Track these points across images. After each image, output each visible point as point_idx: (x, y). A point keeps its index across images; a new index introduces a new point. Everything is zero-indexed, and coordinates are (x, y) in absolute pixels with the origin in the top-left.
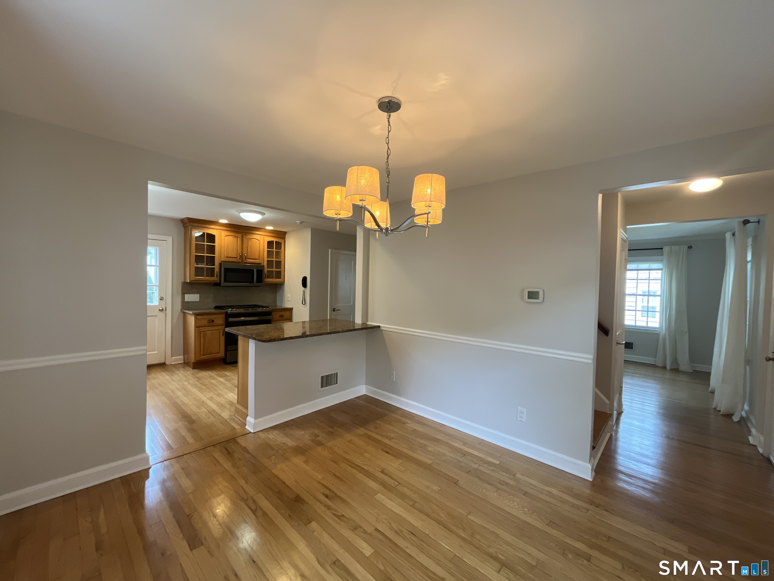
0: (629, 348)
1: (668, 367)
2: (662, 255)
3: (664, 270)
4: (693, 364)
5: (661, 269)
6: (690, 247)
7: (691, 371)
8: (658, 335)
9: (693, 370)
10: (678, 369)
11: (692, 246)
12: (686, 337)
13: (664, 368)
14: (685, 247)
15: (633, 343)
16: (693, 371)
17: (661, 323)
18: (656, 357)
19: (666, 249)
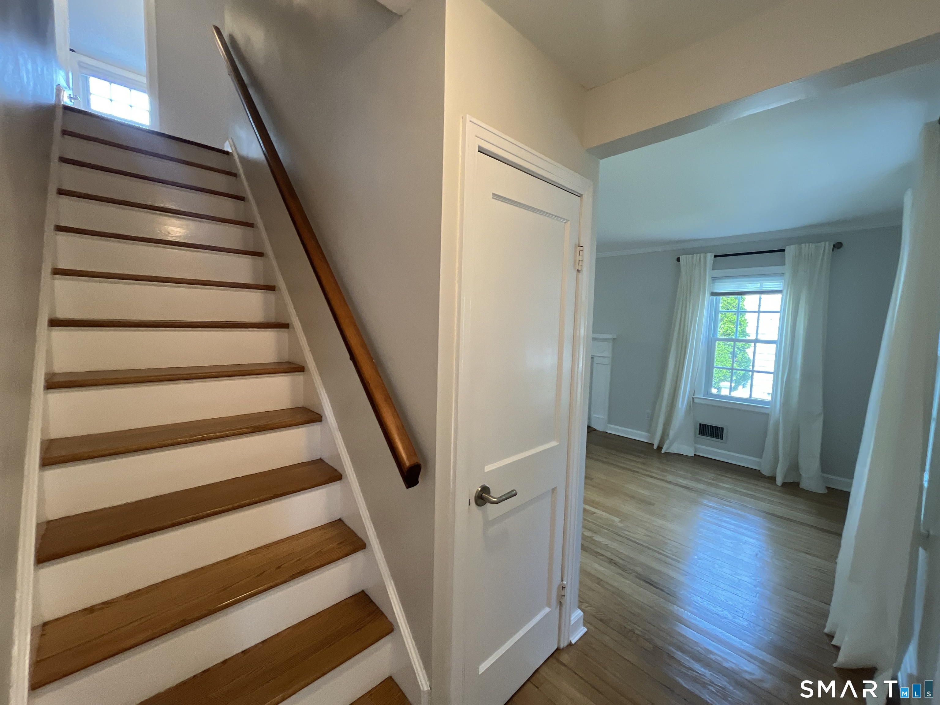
0: (716, 437)
1: (779, 481)
2: (783, 264)
3: (785, 292)
4: (830, 476)
5: (780, 292)
6: (838, 246)
7: (823, 491)
8: (767, 415)
9: (828, 488)
10: (798, 486)
11: (842, 242)
12: (818, 426)
13: (772, 479)
14: (827, 246)
15: (723, 428)
16: (827, 491)
17: (774, 394)
18: (761, 456)
19: (791, 250)
